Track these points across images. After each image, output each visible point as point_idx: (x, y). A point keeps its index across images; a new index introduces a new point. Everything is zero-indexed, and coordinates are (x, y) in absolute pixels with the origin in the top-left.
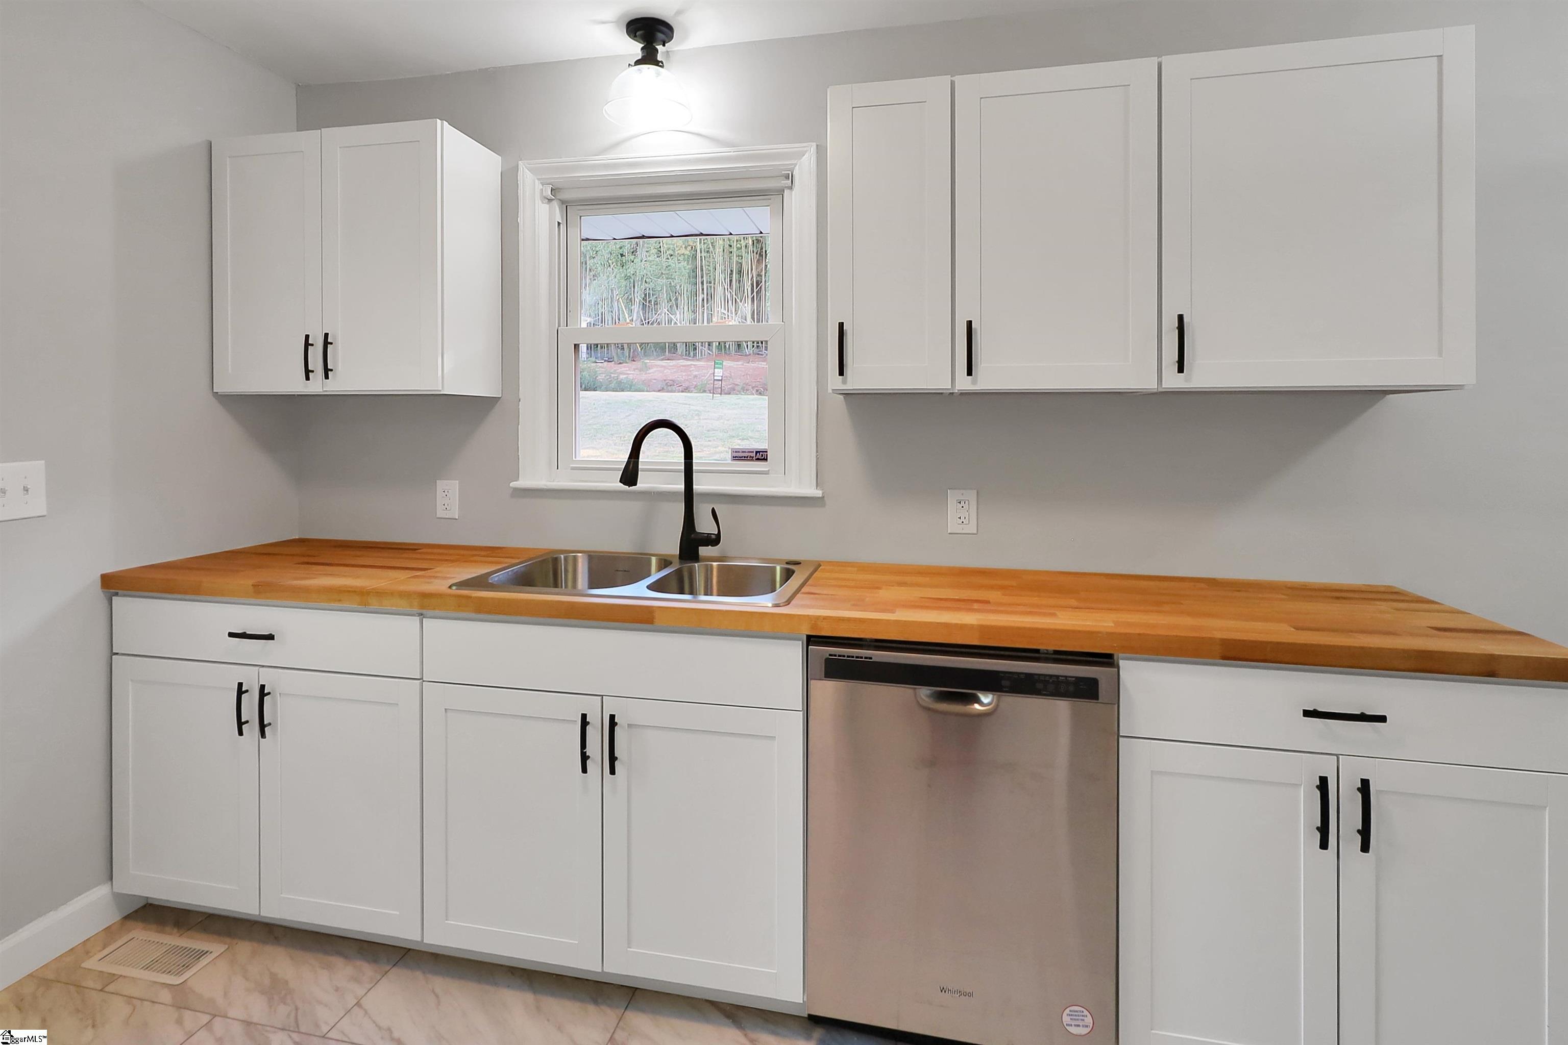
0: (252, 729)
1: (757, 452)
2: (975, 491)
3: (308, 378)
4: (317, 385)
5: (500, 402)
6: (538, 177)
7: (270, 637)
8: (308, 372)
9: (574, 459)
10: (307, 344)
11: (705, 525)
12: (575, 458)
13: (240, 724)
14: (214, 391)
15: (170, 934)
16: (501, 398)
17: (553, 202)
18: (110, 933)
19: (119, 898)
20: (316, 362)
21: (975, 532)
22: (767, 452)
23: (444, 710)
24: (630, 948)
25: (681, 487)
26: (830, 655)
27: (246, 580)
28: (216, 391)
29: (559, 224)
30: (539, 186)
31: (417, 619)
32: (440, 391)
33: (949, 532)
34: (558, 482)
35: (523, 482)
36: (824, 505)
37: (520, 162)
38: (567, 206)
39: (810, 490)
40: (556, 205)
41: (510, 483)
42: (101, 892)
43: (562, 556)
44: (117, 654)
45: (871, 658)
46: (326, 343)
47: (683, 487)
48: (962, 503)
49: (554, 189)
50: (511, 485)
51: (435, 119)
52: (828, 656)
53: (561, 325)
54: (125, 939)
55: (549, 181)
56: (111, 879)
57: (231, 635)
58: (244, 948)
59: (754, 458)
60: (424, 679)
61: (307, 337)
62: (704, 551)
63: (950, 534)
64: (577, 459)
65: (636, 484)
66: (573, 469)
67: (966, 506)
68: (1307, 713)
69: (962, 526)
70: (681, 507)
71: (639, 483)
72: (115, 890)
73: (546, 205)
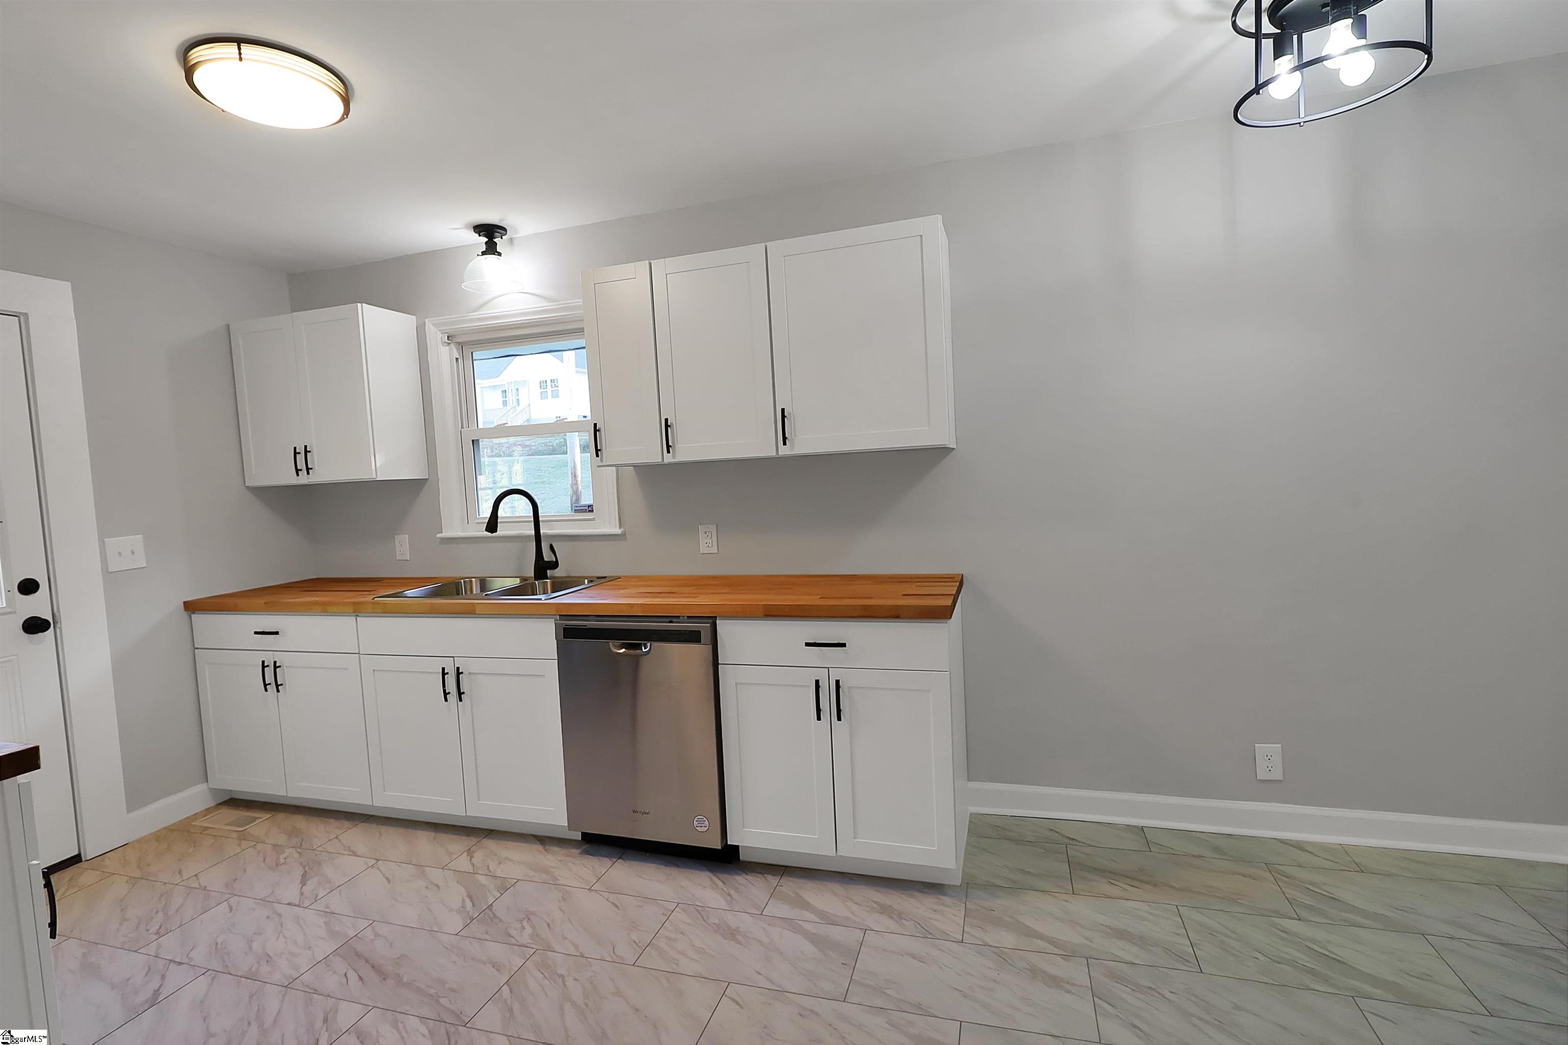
0: (272, 688)
1: (589, 506)
2: (715, 525)
3: (298, 475)
4: (303, 479)
5: (427, 483)
6: (440, 329)
7: (277, 633)
8: (297, 471)
9: (478, 517)
10: (295, 453)
11: (547, 556)
12: (479, 515)
13: (265, 685)
14: (247, 485)
15: (242, 810)
16: (427, 479)
17: (451, 345)
18: (208, 811)
19: (214, 792)
20: (301, 464)
21: (716, 552)
22: (592, 506)
23: (372, 671)
24: (480, 801)
25: (532, 532)
26: (566, 625)
27: (261, 601)
28: (248, 485)
29: (457, 359)
30: (440, 335)
31: (354, 618)
32: (375, 478)
33: (701, 552)
34: (469, 532)
35: (446, 534)
36: (625, 539)
37: (426, 320)
38: (462, 347)
39: (618, 531)
40: (453, 346)
41: (437, 534)
42: (202, 787)
43: (462, 581)
44: (198, 648)
45: (586, 626)
46: (306, 452)
47: (533, 532)
48: (707, 533)
49: (451, 336)
50: (438, 536)
51: (356, 304)
52: (564, 626)
53: (465, 427)
54: (217, 813)
55: (446, 331)
56: (207, 782)
57: (256, 633)
58: (281, 816)
59: (587, 510)
60: (361, 653)
61: (295, 448)
62: (549, 573)
63: (702, 554)
64: (481, 516)
65: (496, 531)
66: (477, 523)
67: (710, 536)
68: (807, 644)
69: (709, 548)
70: (534, 544)
71: (499, 531)
72: (211, 787)
73: (446, 347)
